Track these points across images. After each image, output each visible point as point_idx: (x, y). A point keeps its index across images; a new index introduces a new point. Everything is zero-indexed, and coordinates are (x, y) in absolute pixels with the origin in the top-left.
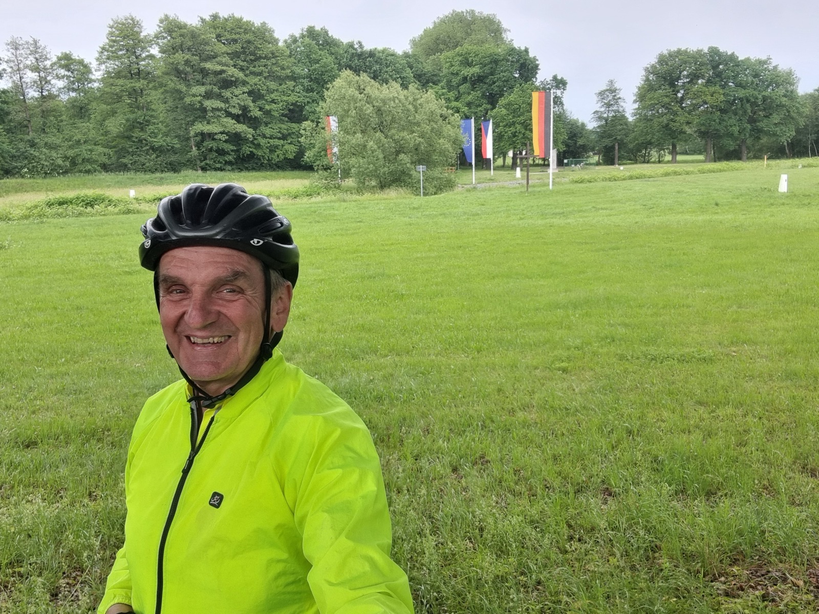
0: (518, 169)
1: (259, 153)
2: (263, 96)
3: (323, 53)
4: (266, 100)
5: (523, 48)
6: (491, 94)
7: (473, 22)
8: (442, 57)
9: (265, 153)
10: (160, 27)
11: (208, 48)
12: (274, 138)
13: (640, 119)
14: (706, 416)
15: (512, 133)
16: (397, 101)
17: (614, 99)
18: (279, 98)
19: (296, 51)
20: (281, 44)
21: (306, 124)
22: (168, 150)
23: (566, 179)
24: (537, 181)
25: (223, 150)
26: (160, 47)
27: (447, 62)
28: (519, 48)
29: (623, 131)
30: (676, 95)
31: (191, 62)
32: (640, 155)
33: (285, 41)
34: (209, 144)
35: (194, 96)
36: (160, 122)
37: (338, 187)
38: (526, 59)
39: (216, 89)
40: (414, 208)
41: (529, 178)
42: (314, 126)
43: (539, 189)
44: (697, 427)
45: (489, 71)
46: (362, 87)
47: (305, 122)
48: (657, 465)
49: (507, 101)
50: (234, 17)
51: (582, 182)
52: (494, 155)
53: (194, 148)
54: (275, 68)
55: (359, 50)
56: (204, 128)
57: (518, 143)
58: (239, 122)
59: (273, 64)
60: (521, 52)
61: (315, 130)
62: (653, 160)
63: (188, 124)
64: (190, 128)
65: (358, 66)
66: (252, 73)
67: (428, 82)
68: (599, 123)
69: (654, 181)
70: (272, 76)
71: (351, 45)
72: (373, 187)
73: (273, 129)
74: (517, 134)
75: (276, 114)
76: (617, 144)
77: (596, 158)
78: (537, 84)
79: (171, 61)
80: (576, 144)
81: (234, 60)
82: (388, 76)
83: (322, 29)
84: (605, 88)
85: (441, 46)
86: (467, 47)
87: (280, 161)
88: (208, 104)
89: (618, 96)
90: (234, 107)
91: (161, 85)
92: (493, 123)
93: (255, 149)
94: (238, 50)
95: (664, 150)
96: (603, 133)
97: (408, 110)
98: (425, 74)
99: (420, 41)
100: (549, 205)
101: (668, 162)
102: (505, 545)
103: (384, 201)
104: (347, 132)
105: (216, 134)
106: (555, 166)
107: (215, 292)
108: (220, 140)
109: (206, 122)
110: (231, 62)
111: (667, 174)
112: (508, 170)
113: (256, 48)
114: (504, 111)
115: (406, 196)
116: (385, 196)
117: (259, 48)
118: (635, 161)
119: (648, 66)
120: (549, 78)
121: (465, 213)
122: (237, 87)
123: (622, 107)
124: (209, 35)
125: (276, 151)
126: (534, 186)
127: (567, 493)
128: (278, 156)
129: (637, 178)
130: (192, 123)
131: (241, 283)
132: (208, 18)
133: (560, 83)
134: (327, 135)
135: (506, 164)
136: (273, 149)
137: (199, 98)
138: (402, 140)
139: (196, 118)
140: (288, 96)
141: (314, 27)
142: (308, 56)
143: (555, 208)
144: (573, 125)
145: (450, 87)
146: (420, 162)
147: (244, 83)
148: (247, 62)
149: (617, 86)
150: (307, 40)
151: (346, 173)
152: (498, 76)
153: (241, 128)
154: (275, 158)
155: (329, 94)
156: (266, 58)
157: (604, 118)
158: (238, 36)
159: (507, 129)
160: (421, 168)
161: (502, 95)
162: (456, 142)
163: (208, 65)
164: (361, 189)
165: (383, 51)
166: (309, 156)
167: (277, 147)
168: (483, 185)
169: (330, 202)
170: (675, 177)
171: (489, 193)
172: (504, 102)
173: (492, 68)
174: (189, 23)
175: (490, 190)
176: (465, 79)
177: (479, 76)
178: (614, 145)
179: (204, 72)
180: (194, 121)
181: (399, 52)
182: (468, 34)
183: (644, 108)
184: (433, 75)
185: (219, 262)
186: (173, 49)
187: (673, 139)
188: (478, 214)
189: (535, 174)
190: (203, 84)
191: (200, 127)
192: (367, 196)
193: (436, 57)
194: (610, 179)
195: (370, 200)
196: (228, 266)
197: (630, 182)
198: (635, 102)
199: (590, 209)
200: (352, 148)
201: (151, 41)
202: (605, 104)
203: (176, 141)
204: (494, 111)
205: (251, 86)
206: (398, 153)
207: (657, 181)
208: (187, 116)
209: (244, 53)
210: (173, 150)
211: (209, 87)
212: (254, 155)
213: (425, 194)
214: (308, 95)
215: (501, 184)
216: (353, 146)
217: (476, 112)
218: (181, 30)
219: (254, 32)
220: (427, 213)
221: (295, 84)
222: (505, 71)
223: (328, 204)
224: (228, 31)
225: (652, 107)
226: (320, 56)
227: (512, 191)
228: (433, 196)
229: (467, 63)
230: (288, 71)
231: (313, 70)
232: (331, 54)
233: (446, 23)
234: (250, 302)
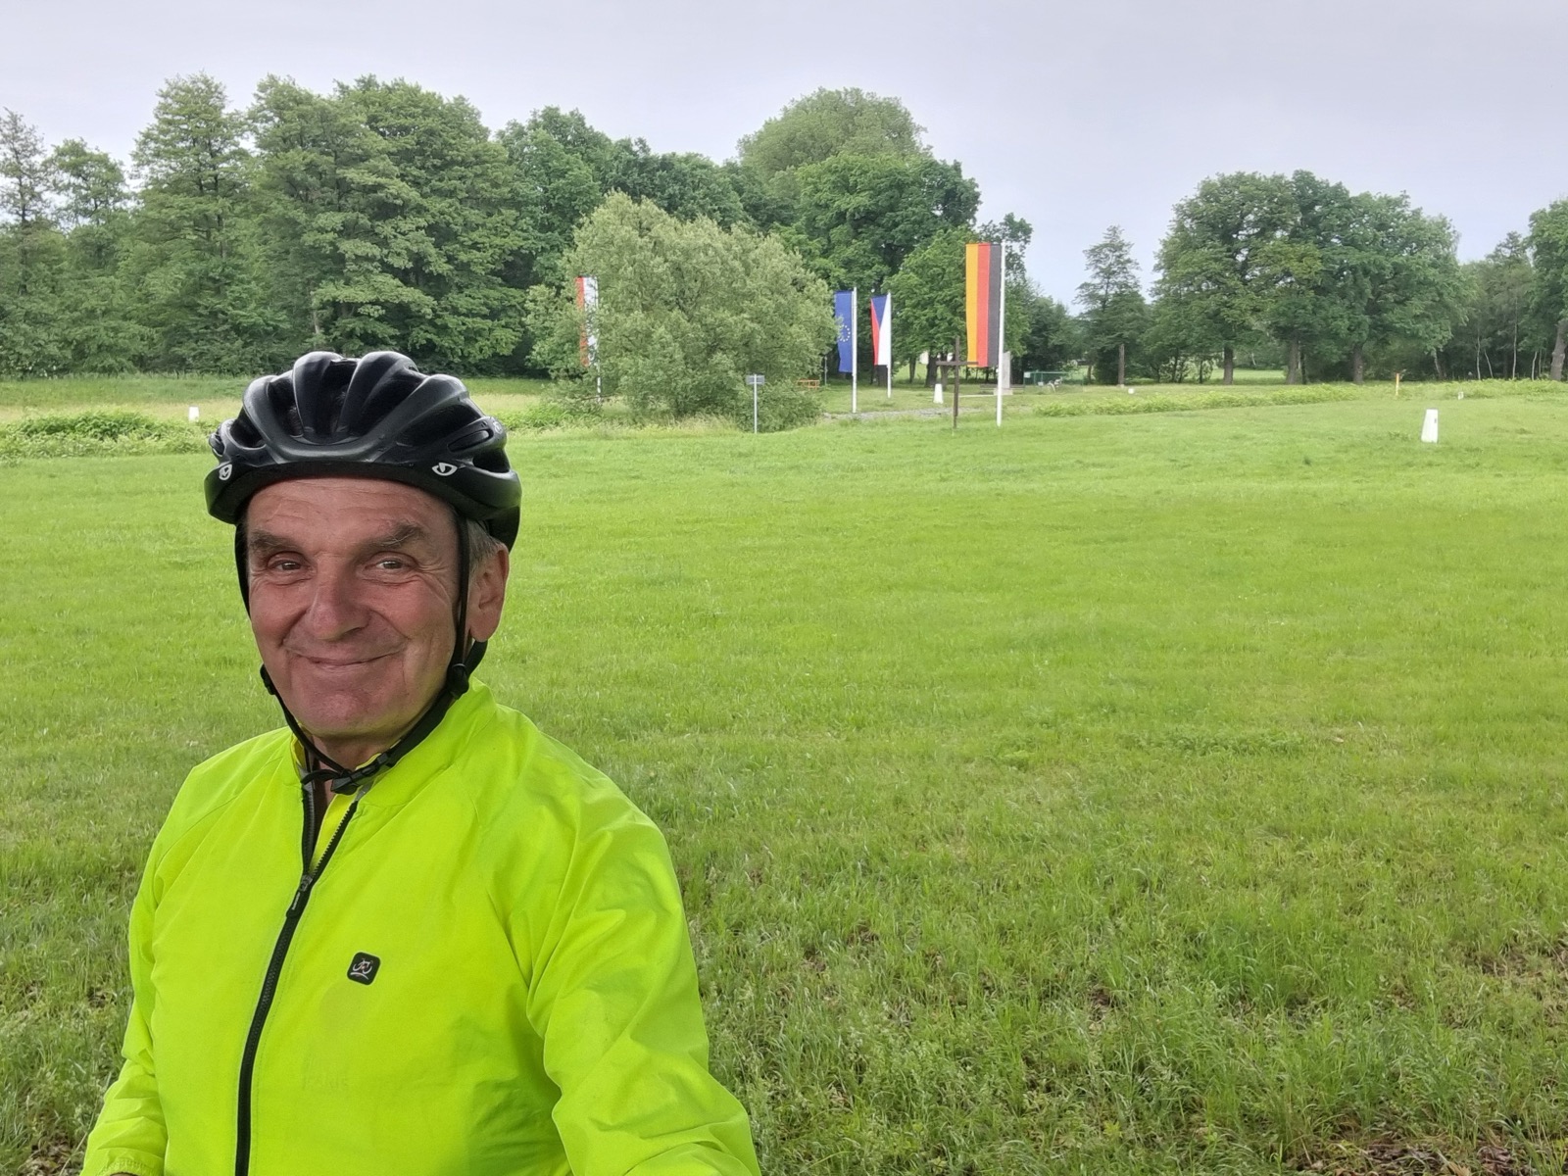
0: (939, 387)
1: (445, 342)
2: (456, 235)
3: (572, 158)
4: (462, 244)
5: (950, 163)
6: (889, 246)
7: (859, 112)
8: (799, 174)
9: (455, 343)
10: (260, 98)
11: (351, 141)
12: (474, 315)
13: (1167, 302)
14: (1286, 855)
15: (927, 320)
16: (711, 252)
17: (1119, 262)
18: (486, 240)
19: (522, 155)
20: (492, 139)
21: (538, 291)
22: (268, 333)
23: (1026, 408)
24: (973, 410)
25: (374, 335)
26: (259, 137)
27: (809, 184)
28: (944, 161)
29: (1135, 322)
30: (1234, 258)
31: (317, 166)
32: (1165, 368)
33: (501, 134)
34: (348, 323)
35: (322, 230)
36: (255, 279)
37: (595, 412)
38: (955, 183)
39: (364, 220)
40: (740, 455)
41: (960, 404)
42: (553, 294)
43: (976, 425)
44: (1270, 875)
45: (886, 204)
46: (645, 224)
47: (535, 287)
48: (1195, 948)
49: (919, 260)
50: (404, 85)
51: (1057, 414)
52: (893, 360)
53: (318, 331)
54: (481, 184)
55: (642, 155)
56: (339, 293)
57: (938, 339)
58: (406, 283)
59: (477, 176)
60: (948, 170)
61: (555, 303)
62: (1189, 377)
63: (308, 284)
64: (312, 293)
65: (640, 184)
66: (435, 191)
67: (770, 219)
68: (1091, 307)
69: (1191, 416)
70: (475, 199)
71: (626, 146)
72: (663, 413)
73: (474, 298)
74: (937, 322)
75: (479, 270)
76: (1122, 346)
77: (1084, 371)
79: (281, 163)
80: (1046, 342)
81: (402, 166)
82: (695, 207)
83: (572, 114)
84: (1101, 241)
85: (798, 154)
86: (845, 156)
87: (484, 360)
88: (348, 247)
89: (1126, 258)
90: (399, 254)
91: (258, 209)
92: (892, 299)
93: (437, 334)
94: (409, 147)
95: (1209, 359)
96: (1097, 325)
97: (732, 270)
98: (765, 205)
99: (757, 143)
100: (995, 456)
101: (1218, 382)
102: (904, 1097)
103: (682, 440)
104: (616, 306)
105: (362, 304)
106: (1008, 384)
107: (361, 567)
108: (369, 316)
109: (342, 282)
110: (396, 168)
111: (1215, 404)
112: (919, 388)
113: (445, 144)
114: (915, 279)
115: (726, 432)
116: (686, 431)
117: (450, 144)
118: (1157, 379)
119: (1183, 203)
120: (999, 220)
121: (837, 467)
122: (405, 218)
123: (1134, 277)
124: (354, 117)
125: (477, 341)
126: (967, 420)
127: (1024, 1000)
128: (481, 350)
129: (1159, 410)
130: (316, 283)
131: (414, 548)
132: (352, 85)
133: (1019, 230)
134: (576, 312)
135: (916, 376)
136: (471, 337)
137: (330, 236)
138: (719, 326)
139: (325, 273)
140: (505, 237)
141: (557, 109)
142: (544, 163)
143: (1007, 461)
144: (1040, 308)
145: (812, 230)
146: (753, 368)
147: (420, 210)
148: (428, 170)
149: (1124, 237)
150: (542, 133)
151: (611, 386)
152: (904, 212)
153: (411, 295)
154: (475, 354)
155: (582, 235)
156: (462, 163)
157: (1100, 297)
158: (410, 121)
159: (918, 312)
160: (755, 379)
161: (910, 249)
162: (821, 330)
163: (352, 174)
164: (640, 415)
165: (687, 160)
166: (540, 351)
167: (479, 332)
168: (871, 416)
169: (580, 439)
170: (1229, 410)
171: (882, 431)
172: (913, 261)
173: (892, 197)
174: (315, 93)
175: (885, 424)
176: (841, 217)
177: (868, 212)
178: (1117, 347)
179: (343, 187)
180: (319, 280)
181: (718, 161)
182: (848, 133)
183: (1173, 280)
184: (781, 207)
185: (370, 510)
186: (285, 140)
187: (1228, 339)
188: (861, 469)
189: (970, 398)
190: (340, 209)
191: (331, 290)
192: (651, 428)
193: (786, 174)
194: (1109, 411)
195: (656, 437)
196: (385, 516)
197: (1146, 417)
198: (1157, 268)
199: (1073, 466)
200: (624, 339)
201: (242, 124)
202: (1102, 271)
203: (283, 315)
204: (896, 277)
205: (433, 216)
206: (711, 350)
207: (1196, 416)
208: (305, 269)
209: (422, 153)
210: (278, 334)
211: (351, 216)
212: (435, 346)
213: (761, 430)
214: (543, 235)
215: (905, 414)
216: (627, 334)
217: (861, 279)
218: (301, 106)
219: (441, 115)
220: (765, 464)
221: (518, 214)
222: (917, 205)
223: (576, 443)
224: (392, 111)
225: (1188, 279)
226: (568, 163)
227: (926, 428)
228: (776, 433)
229: (846, 187)
230: (506, 190)
231: (554, 189)
232: (589, 160)
233: (807, 112)
234: (432, 586)
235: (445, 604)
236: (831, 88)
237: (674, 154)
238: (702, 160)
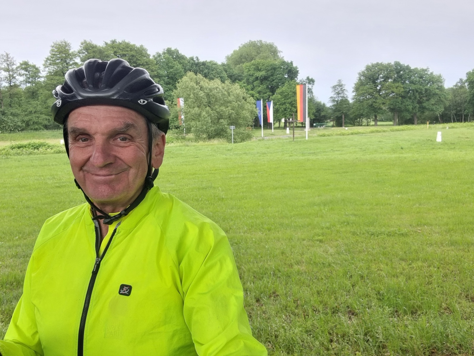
0: (288, 129)
3: (175, 63)
5: (290, 62)
6: (272, 87)
7: (261, 47)
8: (244, 66)
10: (81, 47)
13: (356, 101)
14: (406, 267)
15: (284, 109)
16: (218, 89)
17: (341, 90)
19: (160, 62)
20: (151, 57)
23: (315, 134)
24: (299, 135)
26: (81, 58)
28: (288, 61)
29: (347, 108)
30: (376, 88)
32: (356, 122)
33: (154, 56)
37: (184, 138)
38: (291, 68)
40: (228, 150)
41: (295, 134)
42: (170, 103)
43: (300, 140)
44: (401, 273)
45: (270, 74)
46: (198, 81)
48: (380, 297)
49: (281, 91)
50: (125, 42)
51: (324, 136)
52: (274, 121)
55: (196, 61)
57: (287, 114)
60: (289, 64)
61: (171, 106)
62: (364, 124)
65: (196, 70)
67: (235, 79)
68: (333, 104)
69: (365, 136)
71: (192, 59)
72: (205, 138)
74: (287, 109)
76: (343, 115)
77: (332, 123)
78: (298, 81)
80: (320, 115)
82: (213, 76)
83: (175, 50)
84: (336, 84)
85: (243, 60)
86: (258, 60)
89: (344, 89)
92: (273, 103)
95: (370, 119)
96: (335, 109)
97: (224, 95)
98: (234, 75)
99: (231, 57)
100: (306, 148)
101: (373, 125)
103: (210, 146)
104: (189, 106)
106: (309, 128)
107: (112, 140)
111: (372, 132)
112: (281, 129)
113: (137, 59)
114: (279, 96)
115: (224, 143)
116: (211, 143)
117: (139, 59)
118: (354, 125)
119: (361, 72)
120: (305, 78)
121: (258, 153)
123: (346, 94)
124: (110, 52)
126: (297, 138)
127: (326, 314)
129: (356, 134)
131: (132, 132)
132: (109, 42)
133: (311, 81)
134: (178, 108)
135: (281, 126)
138: (221, 112)
141: (171, 48)
143: (310, 150)
144: (318, 104)
145: (248, 83)
146: (231, 124)
149: (343, 83)
150: (167, 55)
151: (189, 131)
152: (276, 77)
155: (179, 85)
156: (143, 65)
157: (336, 101)
158: (127, 52)
159: (281, 106)
160: (232, 127)
161: (278, 87)
162: (252, 112)
164: (197, 139)
165: (210, 62)
168: (268, 138)
169: (179, 146)
170: (377, 133)
171: (271, 142)
172: (279, 91)
173: (272, 72)
174: (98, 45)
175: (272, 140)
176: (257, 78)
177: (265, 77)
181: (219, 63)
182: (258, 53)
183: (358, 95)
184: (239, 76)
185: (115, 118)
187: (375, 112)
188: (265, 153)
189: (297, 132)
192: (201, 143)
193: (240, 66)
194: (340, 135)
195: (202, 145)
196: (121, 120)
197: (351, 137)
198: (353, 92)
199: (330, 151)
200: (192, 116)
201: (76, 55)
202: (337, 93)
204: (274, 96)
206: (219, 119)
207: (367, 135)
213: (234, 142)
214: (167, 86)
215: (278, 137)
216: (193, 114)
217: (263, 97)
218: (93, 49)
219: (136, 50)
220: (236, 153)
221: (159, 80)
222: (280, 74)
223: (178, 148)
224: (121, 50)
225: (363, 95)
226: (174, 64)
227: (285, 141)
228: (239, 143)
229: (258, 69)
230: (156, 73)
231: (170, 72)
232: (180, 63)
233: (246, 47)
234: (139, 147)
235: (143, 154)
236: (253, 40)
237: (206, 61)
238: (215, 62)
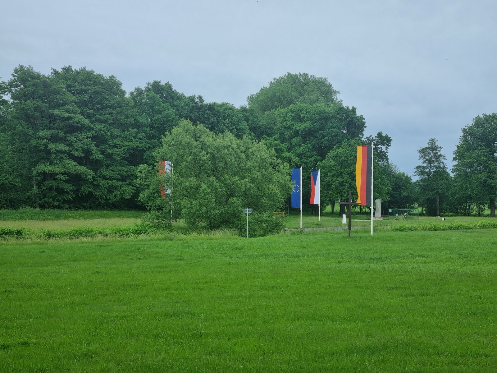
0: (344, 216)
1: (98, 193)
2: (107, 141)
3: (165, 105)
4: (109, 145)
5: (351, 108)
6: (320, 147)
7: (306, 84)
8: (276, 113)
9: (103, 193)
10: (14, 76)
11: (58, 96)
12: (113, 179)
13: (460, 175)
15: (339, 183)
16: (231, 149)
17: (435, 156)
18: (121, 143)
19: (141, 103)
20: (127, 95)
21: (143, 167)
22: (11, 188)
23: (389, 227)
24: (362, 228)
25: (63, 189)
26: (13, 94)
27: (281, 117)
28: (347, 107)
29: (444, 185)
30: (493, 155)
31: (40, 108)
32: (461, 208)
33: (132, 94)
34: (50, 183)
35: (40, 138)
36: (6, 161)
37: (169, 227)
38: (353, 118)
39: (62, 134)
40: (237, 248)
41: (351, 224)
42: (150, 168)
43: (361, 235)
45: (319, 127)
46: (198, 135)
47: (141, 165)
49: (335, 153)
50: (85, 70)
51: (403, 230)
52: (322, 202)
53: (35, 187)
54: (119, 117)
55: (199, 104)
56: (46, 168)
57: (345, 192)
58: (80, 164)
59: (118, 113)
60: (349, 111)
61: (151, 173)
62: (474, 213)
63: (32, 164)
64: (33, 168)
65: (198, 117)
66: (98, 120)
67: (262, 134)
68: (422, 177)
69: (472, 232)
70: (116, 124)
71: (192, 99)
72: (203, 227)
73: (113, 171)
74: (344, 184)
75: (117, 157)
76: (438, 197)
77: (420, 209)
78: (364, 139)
79: (22, 106)
80: (400, 194)
81: (82, 108)
82: (224, 127)
83: (166, 84)
84: (426, 145)
85: (276, 104)
86: (299, 105)
87: (117, 201)
88: (53, 146)
89: (439, 154)
90: (77, 150)
91: (10, 128)
92: (320, 172)
93: (94, 189)
94: (86, 99)
95: (483, 204)
96: (425, 186)
97: (240, 158)
98: (260, 127)
99: (257, 98)
100: (369, 250)
101: (488, 216)
103: (209, 241)
104: (181, 174)
105: (57, 174)
106: (380, 215)
108: (61, 180)
109: (48, 163)
110: (79, 110)
111: (484, 227)
112: (336, 217)
113: (104, 98)
114: (333, 163)
115: (232, 237)
116: (212, 236)
117: (106, 98)
118: (457, 214)
119: (466, 128)
120: (374, 135)
121: (285, 255)
122: (81, 133)
123: (443, 163)
124: (60, 85)
125: (114, 192)
126: (356, 232)
128: (115, 196)
129: (456, 229)
130: (35, 164)
132: (60, 70)
133: (385, 140)
134: (161, 177)
135: (335, 210)
136: (111, 190)
137: (44, 141)
138: (232, 185)
139: (41, 159)
140: (130, 142)
141: (160, 82)
142: (152, 107)
143: (374, 253)
144: (397, 177)
145: (283, 139)
146: (248, 205)
147: (89, 129)
148: (94, 110)
149: (438, 144)
150: (152, 93)
151: (177, 215)
152: (328, 131)
153: (82, 169)
154: (112, 198)
155: (166, 140)
156: (112, 107)
157: (426, 173)
158: (87, 87)
159: (335, 179)
160: (248, 211)
161: (331, 148)
162: (284, 188)
163: (57, 112)
164: (192, 227)
165: (222, 105)
166: (143, 196)
167: (115, 188)
168: (310, 229)
169: (157, 240)
170: (492, 229)
171: (312, 237)
172: (332, 154)
173: (322, 124)
174: (42, 74)
175: (314, 234)
176: (296, 133)
177: (310, 131)
178: (436, 197)
179: (52, 118)
180: (37, 162)
182: (301, 94)
183: (463, 165)
184: (268, 128)
186: (25, 96)
187: (492, 194)
188: (298, 256)
189: (358, 223)
190: (50, 129)
191: (43, 167)
192: (194, 235)
193: (271, 112)
194: (430, 229)
195: (196, 240)
197: (449, 232)
198: (455, 159)
199: (408, 256)
200: (185, 191)
201: (5, 88)
202: (427, 160)
203: (18, 180)
204: (323, 162)
205: (96, 132)
206: (229, 196)
207: (474, 232)
208: (31, 157)
209: (92, 102)
210: (14, 188)
211: (56, 131)
212: (93, 194)
213: (251, 236)
214: (149, 141)
215: (325, 229)
216: (186, 188)
217: (306, 162)
218: (34, 80)
219: (102, 84)
220: (249, 253)
221: (137, 131)
222: (334, 128)
223: (154, 242)
224: (79, 83)
225: (471, 165)
226: (163, 107)
227: (335, 236)
228: (258, 238)
229: (299, 118)
230: (132, 119)
231: (156, 119)
232: (173, 106)
233: (281, 84)
236: (293, 73)
237: (215, 103)
238: (230, 106)
